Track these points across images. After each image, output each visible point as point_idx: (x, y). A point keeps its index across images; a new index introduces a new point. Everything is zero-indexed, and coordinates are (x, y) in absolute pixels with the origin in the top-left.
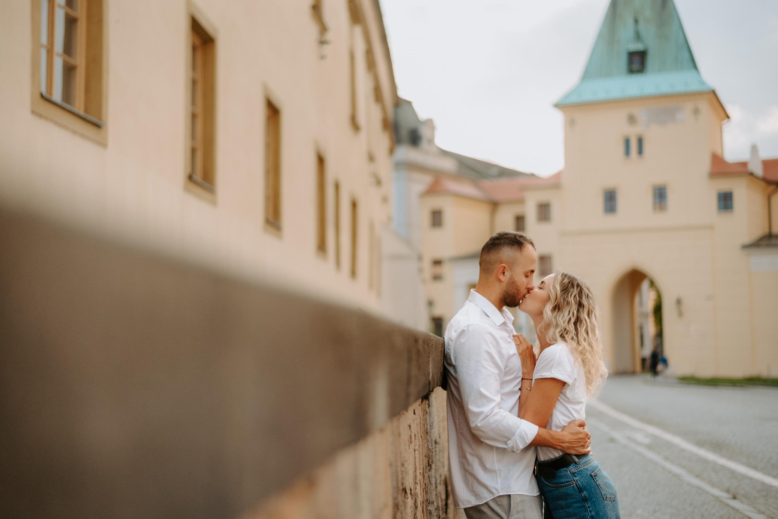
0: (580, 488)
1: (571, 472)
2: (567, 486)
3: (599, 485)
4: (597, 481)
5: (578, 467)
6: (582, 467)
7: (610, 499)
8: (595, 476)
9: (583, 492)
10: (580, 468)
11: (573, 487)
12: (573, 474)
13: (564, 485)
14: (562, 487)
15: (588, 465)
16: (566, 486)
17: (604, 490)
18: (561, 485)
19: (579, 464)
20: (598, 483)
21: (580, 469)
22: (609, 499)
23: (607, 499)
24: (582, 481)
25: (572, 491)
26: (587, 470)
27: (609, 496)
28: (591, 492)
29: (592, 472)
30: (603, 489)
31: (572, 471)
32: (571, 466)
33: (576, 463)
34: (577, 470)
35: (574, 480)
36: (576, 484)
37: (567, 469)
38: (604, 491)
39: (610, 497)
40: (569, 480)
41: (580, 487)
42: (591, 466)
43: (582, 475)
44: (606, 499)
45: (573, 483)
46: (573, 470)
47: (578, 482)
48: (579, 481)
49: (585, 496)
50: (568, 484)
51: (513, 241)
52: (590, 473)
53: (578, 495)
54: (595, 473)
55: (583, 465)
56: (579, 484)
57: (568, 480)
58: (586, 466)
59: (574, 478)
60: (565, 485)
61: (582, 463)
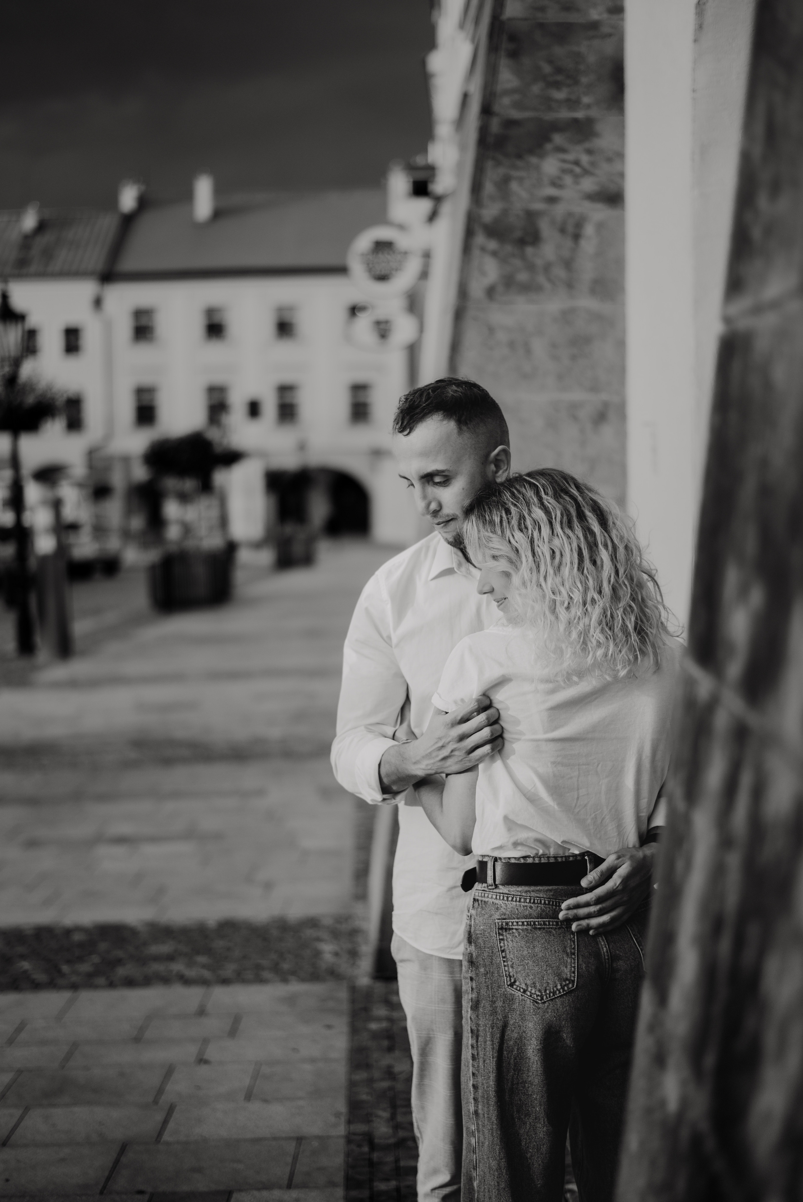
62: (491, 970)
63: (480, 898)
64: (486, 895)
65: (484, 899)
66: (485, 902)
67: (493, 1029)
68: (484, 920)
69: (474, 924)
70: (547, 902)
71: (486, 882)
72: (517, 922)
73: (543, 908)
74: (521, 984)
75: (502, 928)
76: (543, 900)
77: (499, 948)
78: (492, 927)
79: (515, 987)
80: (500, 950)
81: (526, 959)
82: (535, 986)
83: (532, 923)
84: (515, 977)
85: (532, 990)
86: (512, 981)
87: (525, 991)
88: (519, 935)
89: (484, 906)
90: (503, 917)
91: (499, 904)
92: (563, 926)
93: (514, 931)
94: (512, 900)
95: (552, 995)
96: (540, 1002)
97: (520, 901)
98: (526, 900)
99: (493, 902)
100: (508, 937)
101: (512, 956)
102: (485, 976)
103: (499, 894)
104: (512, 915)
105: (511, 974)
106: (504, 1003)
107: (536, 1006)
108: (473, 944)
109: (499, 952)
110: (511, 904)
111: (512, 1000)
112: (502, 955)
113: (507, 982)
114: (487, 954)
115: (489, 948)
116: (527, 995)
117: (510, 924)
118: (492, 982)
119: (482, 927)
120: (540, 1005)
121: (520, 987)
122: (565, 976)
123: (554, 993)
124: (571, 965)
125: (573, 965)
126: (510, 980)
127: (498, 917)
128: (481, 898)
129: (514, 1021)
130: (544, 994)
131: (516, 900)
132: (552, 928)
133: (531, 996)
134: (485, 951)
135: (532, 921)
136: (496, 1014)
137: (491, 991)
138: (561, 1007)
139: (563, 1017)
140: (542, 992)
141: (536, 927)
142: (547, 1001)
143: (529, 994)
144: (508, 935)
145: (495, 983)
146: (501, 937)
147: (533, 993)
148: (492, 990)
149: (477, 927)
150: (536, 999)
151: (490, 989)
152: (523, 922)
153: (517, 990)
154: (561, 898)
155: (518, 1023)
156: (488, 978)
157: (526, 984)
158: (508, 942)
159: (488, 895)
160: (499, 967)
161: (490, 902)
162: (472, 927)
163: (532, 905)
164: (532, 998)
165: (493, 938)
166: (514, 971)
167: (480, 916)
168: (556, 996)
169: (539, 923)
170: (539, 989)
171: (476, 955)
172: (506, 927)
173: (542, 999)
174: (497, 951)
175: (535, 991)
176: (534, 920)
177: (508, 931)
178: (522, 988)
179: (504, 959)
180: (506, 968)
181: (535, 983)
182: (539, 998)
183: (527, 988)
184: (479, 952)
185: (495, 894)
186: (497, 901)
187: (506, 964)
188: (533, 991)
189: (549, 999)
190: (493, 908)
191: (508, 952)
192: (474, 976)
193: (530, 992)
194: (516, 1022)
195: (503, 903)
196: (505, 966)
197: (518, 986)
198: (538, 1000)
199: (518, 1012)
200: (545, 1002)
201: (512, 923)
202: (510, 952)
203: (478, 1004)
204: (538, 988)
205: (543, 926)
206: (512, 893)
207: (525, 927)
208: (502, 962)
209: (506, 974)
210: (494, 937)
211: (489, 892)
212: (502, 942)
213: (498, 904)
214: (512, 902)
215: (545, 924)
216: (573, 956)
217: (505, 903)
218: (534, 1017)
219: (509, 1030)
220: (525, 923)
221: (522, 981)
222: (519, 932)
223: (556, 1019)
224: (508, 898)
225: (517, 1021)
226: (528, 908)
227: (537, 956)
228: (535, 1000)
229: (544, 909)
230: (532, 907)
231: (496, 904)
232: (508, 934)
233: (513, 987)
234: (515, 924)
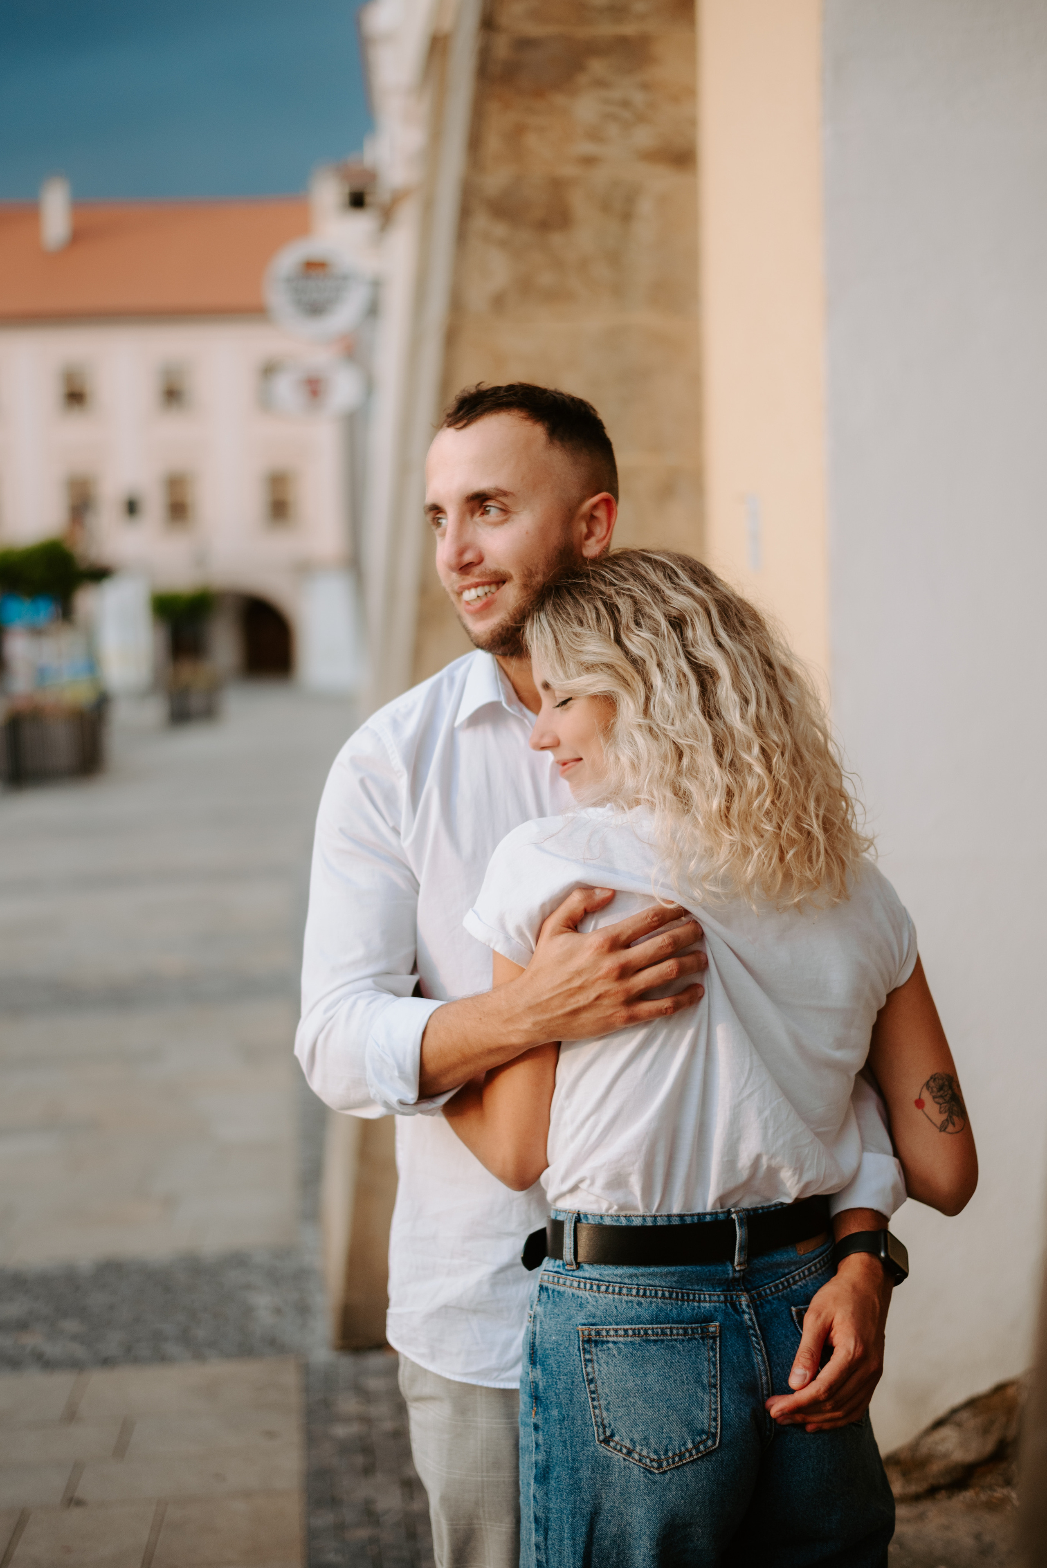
62: (571, 1413)
63: (550, 1286)
64: (561, 1281)
65: (557, 1288)
66: (559, 1292)
67: (574, 1518)
68: (559, 1326)
69: (540, 1331)
70: (667, 1294)
71: (562, 1258)
72: (616, 1331)
73: (660, 1304)
74: (622, 1440)
75: (589, 1341)
76: (659, 1290)
77: (585, 1375)
78: (572, 1337)
79: (612, 1444)
80: (586, 1380)
81: (632, 1395)
82: (647, 1443)
83: (642, 1332)
84: (613, 1427)
85: (642, 1450)
86: (608, 1434)
87: (629, 1453)
88: (619, 1353)
89: (558, 1300)
90: (591, 1320)
91: (584, 1297)
92: (696, 1336)
93: (611, 1345)
94: (606, 1291)
95: (677, 1459)
96: (656, 1471)
97: (620, 1293)
98: (631, 1291)
99: (572, 1294)
100: (600, 1356)
101: (607, 1390)
102: (559, 1424)
103: (583, 1280)
104: (607, 1317)
105: (606, 1422)
106: (594, 1472)
107: (649, 1479)
108: (538, 1366)
109: (585, 1383)
110: (605, 1297)
111: (608, 1467)
112: (589, 1388)
113: (598, 1436)
114: (564, 1385)
115: (566, 1375)
116: (633, 1458)
117: (604, 1333)
118: (572, 1435)
119: (554, 1338)
120: (658, 1478)
121: (621, 1445)
122: (699, 1427)
123: (681, 1456)
124: (710, 1407)
125: (713, 1407)
126: (604, 1432)
127: (583, 1321)
128: (552, 1285)
129: (612, 1504)
130: (663, 1457)
131: (614, 1290)
132: (676, 1340)
133: (640, 1461)
134: (560, 1379)
135: (642, 1328)
136: (580, 1492)
137: (571, 1450)
138: (694, 1479)
139: (697, 1498)
140: (660, 1455)
141: (649, 1338)
142: (669, 1470)
143: (637, 1457)
144: (599, 1353)
145: (578, 1437)
146: (588, 1356)
147: (644, 1456)
148: (573, 1448)
149: (546, 1337)
150: (650, 1467)
151: (568, 1447)
152: (626, 1331)
153: (615, 1449)
154: (690, 1287)
155: (617, 1508)
156: (566, 1428)
157: (631, 1440)
158: (600, 1365)
159: (564, 1280)
160: (585, 1410)
161: (569, 1293)
162: (537, 1337)
163: (642, 1300)
164: (643, 1464)
165: (575, 1357)
166: (611, 1417)
167: (551, 1318)
168: (684, 1462)
169: (653, 1332)
170: (655, 1449)
171: (544, 1386)
172: (597, 1338)
173: (660, 1466)
174: (580, 1381)
175: (648, 1453)
176: (645, 1326)
177: (600, 1345)
178: (626, 1447)
179: (593, 1396)
180: (597, 1411)
181: (649, 1439)
182: (655, 1465)
183: (634, 1446)
184: (550, 1380)
185: (577, 1279)
186: (581, 1292)
187: (596, 1403)
188: (644, 1453)
189: (673, 1466)
190: (574, 1305)
191: (599, 1382)
192: (540, 1423)
193: (640, 1454)
194: (615, 1507)
195: (590, 1295)
196: (594, 1407)
197: (617, 1443)
198: (653, 1467)
199: (618, 1489)
200: (665, 1472)
201: (608, 1331)
202: (603, 1383)
203: (548, 1473)
204: (652, 1447)
205: (662, 1338)
206: (607, 1278)
207: (630, 1339)
208: (590, 1400)
209: (596, 1422)
210: (576, 1355)
211: (567, 1275)
212: (590, 1365)
213: (581, 1297)
214: (606, 1295)
215: (664, 1333)
216: (714, 1391)
217: (595, 1297)
218: (646, 1498)
219: (603, 1520)
220: (630, 1332)
221: (624, 1434)
222: (619, 1348)
223: (685, 1502)
224: (599, 1286)
225: (617, 1505)
226: (635, 1305)
227: (650, 1390)
228: (647, 1468)
229: (662, 1307)
230: (642, 1303)
231: (578, 1297)
232: (600, 1350)
233: (609, 1445)
234: (612, 1333)
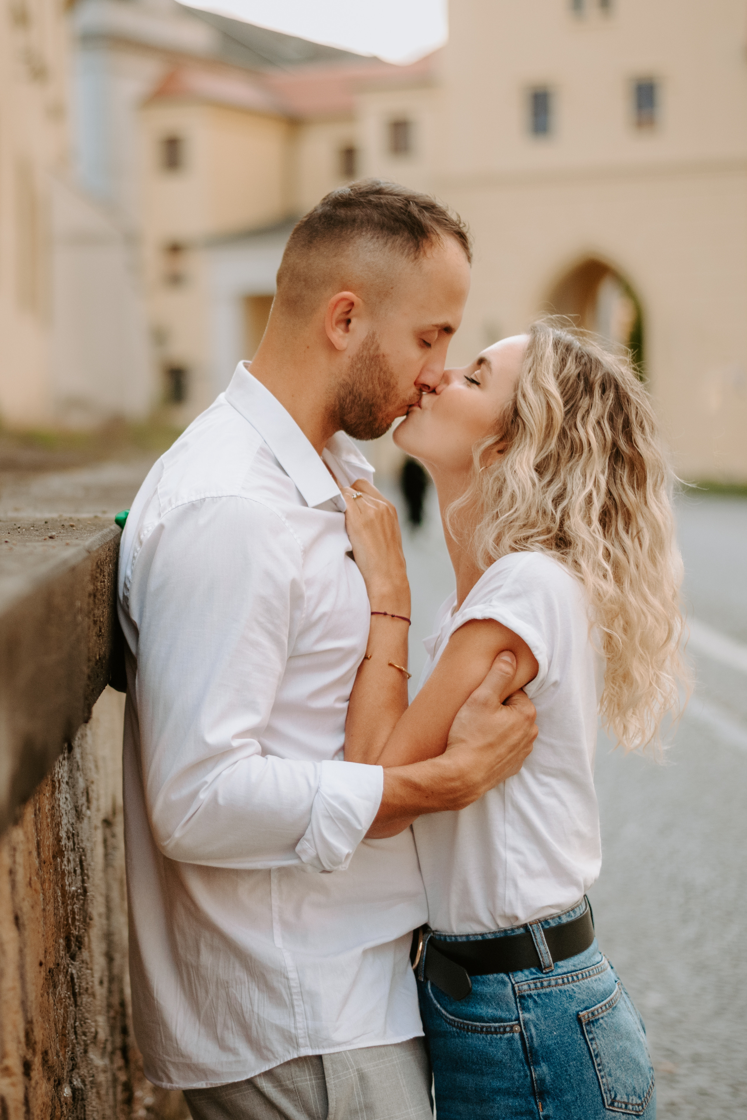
0: (531, 1052)
1: (517, 992)
2: (492, 1033)
3: (597, 1056)
4: (592, 1039)
5: (542, 983)
6: (557, 984)
7: (624, 1106)
8: (588, 1023)
9: (537, 1063)
10: (549, 986)
11: (510, 1040)
12: (521, 998)
13: (482, 1027)
14: (475, 1031)
15: (577, 983)
16: (488, 1032)
17: (610, 1075)
18: (476, 1026)
19: (550, 974)
20: (594, 1046)
21: (548, 990)
22: (621, 1108)
23: (616, 1104)
24: (543, 1027)
25: (503, 1053)
26: (571, 997)
27: (625, 1096)
28: (566, 1071)
29: (583, 1006)
30: (607, 1070)
31: (519, 990)
32: (521, 971)
33: (540, 968)
34: (536, 988)
35: (518, 1019)
36: (521, 1034)
37: (507, 979)
38: (609, 1079)
39: (626, 1100)
40: (504, 1015)
41: (532, 1047)
42: (588, 988)
43: (549, 1010)
44: (612, 1104)
45: (512, 1027)
46: (526, 987)
47: (530, 1030)
48: (535, 1026)
49: (542, 1081)
50: (495, 1028)
51: (396, 220)
52: (578, 1009)
53: (519, 1072)
54: (593, 1013)
55: (563, 979)
56: (532, 1038)
57: (499, 1013)
58: (571, 985)
59: (520, 1012)
60: (487, 1027)
61: (560, 971)
